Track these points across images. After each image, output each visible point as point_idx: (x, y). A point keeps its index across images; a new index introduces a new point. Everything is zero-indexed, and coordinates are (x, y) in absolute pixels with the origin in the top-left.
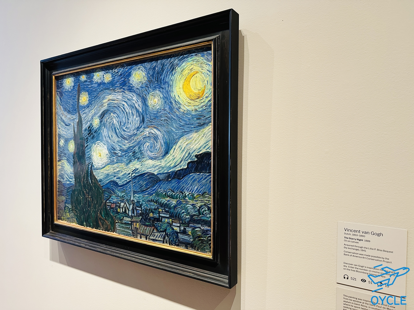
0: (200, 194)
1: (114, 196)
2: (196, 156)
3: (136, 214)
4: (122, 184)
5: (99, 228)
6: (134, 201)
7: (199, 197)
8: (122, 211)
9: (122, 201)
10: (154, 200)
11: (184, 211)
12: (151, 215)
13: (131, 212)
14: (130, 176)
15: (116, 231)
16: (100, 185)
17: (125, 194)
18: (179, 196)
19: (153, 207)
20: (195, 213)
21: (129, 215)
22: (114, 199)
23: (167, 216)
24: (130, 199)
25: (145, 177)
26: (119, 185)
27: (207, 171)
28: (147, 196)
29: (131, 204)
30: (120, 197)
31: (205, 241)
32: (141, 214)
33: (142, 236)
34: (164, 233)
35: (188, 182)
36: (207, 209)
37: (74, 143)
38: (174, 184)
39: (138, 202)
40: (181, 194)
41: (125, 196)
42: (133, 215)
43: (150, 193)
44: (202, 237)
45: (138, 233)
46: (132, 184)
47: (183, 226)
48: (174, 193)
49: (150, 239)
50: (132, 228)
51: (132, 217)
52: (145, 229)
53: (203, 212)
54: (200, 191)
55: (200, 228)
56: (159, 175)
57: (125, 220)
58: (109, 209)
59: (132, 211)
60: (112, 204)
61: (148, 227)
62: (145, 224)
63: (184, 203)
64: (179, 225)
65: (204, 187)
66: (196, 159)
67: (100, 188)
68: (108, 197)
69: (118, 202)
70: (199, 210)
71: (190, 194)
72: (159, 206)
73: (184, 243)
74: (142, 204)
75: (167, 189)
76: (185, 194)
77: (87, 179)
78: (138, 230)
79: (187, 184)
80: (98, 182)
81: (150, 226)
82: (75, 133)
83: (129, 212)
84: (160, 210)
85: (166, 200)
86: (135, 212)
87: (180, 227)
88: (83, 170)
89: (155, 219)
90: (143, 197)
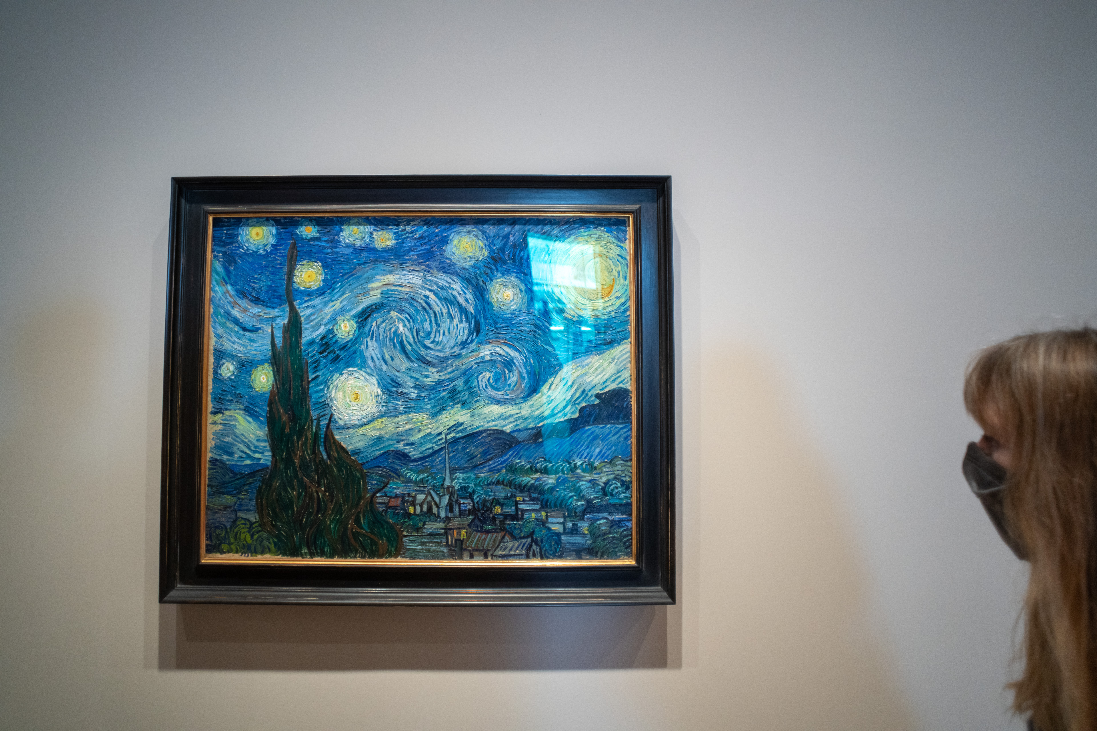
0: (606, 460)
1: (398, 483)
2: (598, 396)
3: (457, 513)
4: (421, 455)
5: (353, 555)
6: (453, 487)
7: (604, 466)
8: (422, 511)
9: (421, 492)
10: (503, 482)
11: (572, 494)
12: (498, 509)
13: (444, 510)
14: (442, 439)
15: (404, 554)
16: (355, 461)
17: (428, 476)
18: (561, 468)
19: (502, 495)
20: (595, 496)
21: (439, 516)
22: (397, 488)
23: (536, 508)
24: (442, 485)
25: (482, 438)
26: (413, 458)
27: (620, 421)
28: (486, 474)
29: (445, 495)
30: (416, 483)
31: (616, 540)
32: (473, 512)
33: (475, 553)
34: (529, 540)
35: (582, 443)
36: (619, 485)
37: (272, 373)
38: (551, 448)
39: (464, 489)
40: (566, 465)
41: (427, 481)
42: (450, 515)
43: (495, 468)
44: (612, 533)
45: (465, 550)
46: (449, 455)
47: (571, 521)
48: (550, 463)
49: (495, 556)
50: (447, 542)
51: (448, 519)
52: (483, 539)
53: (613, 490)
54: (606, 455)
55: (606, 518)
56: (517, 433)
57: (430, 528)
58: (383, 511)
59: (448, 508)
60: (393, 500)
61: (490, 535)
62: (482, 527)
63: (572, 479)
64: (562, 520)
65: (613, 448)
66: (597, 402)
67: (355, 468)
68: (380, 485)
69: (409, 495)
70: (603, 489)
71: (585, 462)
72: (516, 491)
73: (574, 550)
74: (474, 491)
75: (534, 459)
76: (576, 464)
77: (313, 452)
78: (464, 543)
79: (579, 446)
80: (350, 456)
81: (494, 531)
82: (277, 348)
83: (438, 512)
84: (518, 499)
85: (533, 479)
86: (457, 510)
87: (563, 523)
88: (301, 433)
89: (506, 517)
90: (477, 478)
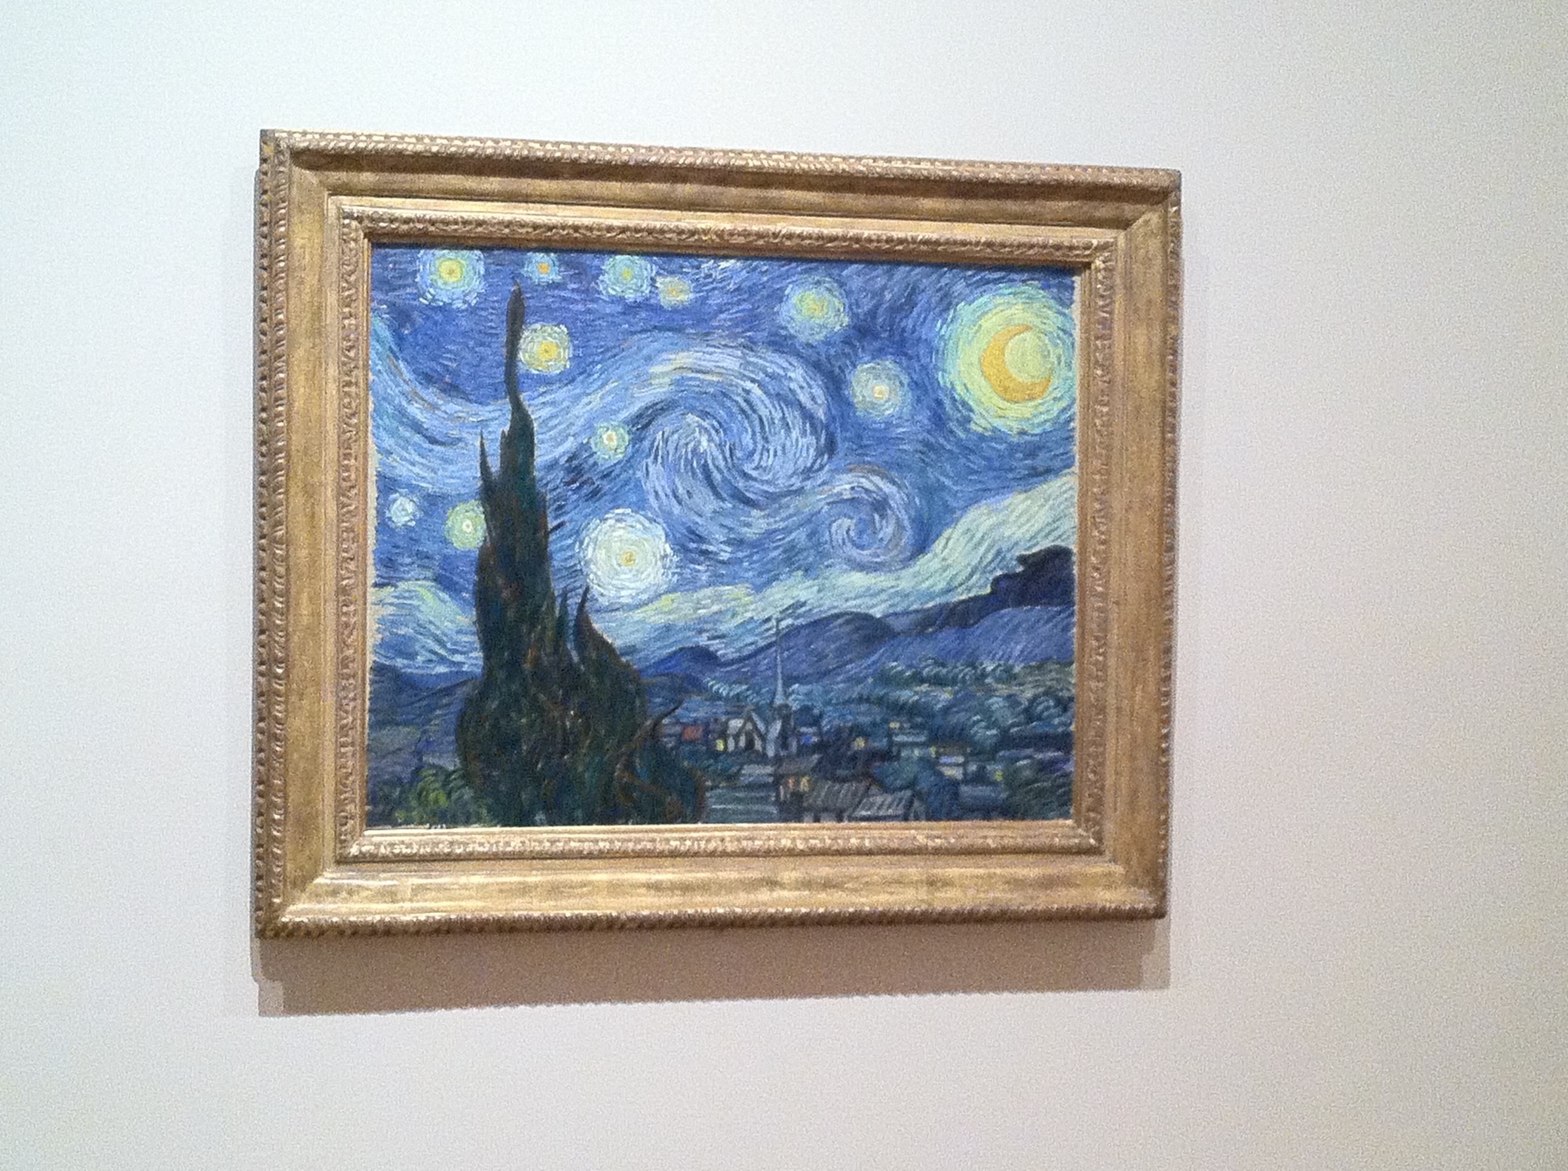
0: (1033, 664)
1: (698, 701)
2: (1022, 560)
3: (795, 750)
4: (737, 655)
6: (787, 706)
7: (1029, 673)
8: (737, 747)
9: (737, 715)
10: (869, 698)
11: (978, 717)
12: (859, 743)
13: (773, 745)
14: (771, 628)
15: (707, 818)
16: (627, 666)
17: (748, 690)
18: (961, 676)
19: (867, 720)
20: (1015, 721)
21: (764, 755)
22: (696, 709)
23: (920, 741)
24: (772, 702)
25: (836, 627)
26: (723, 660)
27: (1056, 601)
28: (841, 685)
29: (774, 720)
30: (727, 699)
31: (1046, 791)
32: (820, 747)
33: (822, 815)
34: (908, 793)
35: (995, 636)
36: (1052, 703)
38: (946, 642)
39: (806, 710)
40: (969, 671)
41: (747, 697)
42: (783, 753)
43: (856, 676)
44: (1039, 781)
45: (807, 809)
46: (782, 655)
47: (975, 762)
48: (943, 665)
49: (855, 819)
50: (778, 796)
51: (778, 760)
52: (836, 792)
53: (1042, 712)
54: (1032, 656)
55: (1030, 757)
56: (891, 618)
57: (750, 775)
58: (673, 747)
59: (780, 741)
60: (690, 729)
61: (846, 785)
62: (834, 773)
63: (979, 694)
64: (961, 760)
66: (1020, 569)
67: (627, 677)
68: (668, 705)
69: (716, 720)
70: (1027, 710)
71: (1000, 665)
72: (888, 713)
73: (979, 809)
74: (822, 714)
75: (919, 661)
76: (984, 669)
77: (556, 651)
78: (805, 798)
79: (991, 641)
80: (617, 657)
81: (854, 778)
82: (491, 474)
83: (764, 748)
84: (892, 725)
85: (916, 693)
86: (794, 746)
87: (964, 765)
88: (535, 618)
89: (874, 755)
90: (827, 692)
